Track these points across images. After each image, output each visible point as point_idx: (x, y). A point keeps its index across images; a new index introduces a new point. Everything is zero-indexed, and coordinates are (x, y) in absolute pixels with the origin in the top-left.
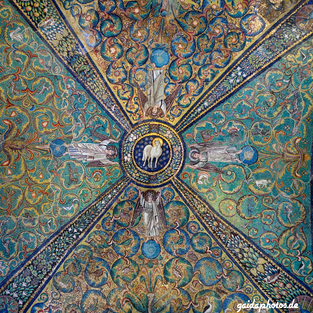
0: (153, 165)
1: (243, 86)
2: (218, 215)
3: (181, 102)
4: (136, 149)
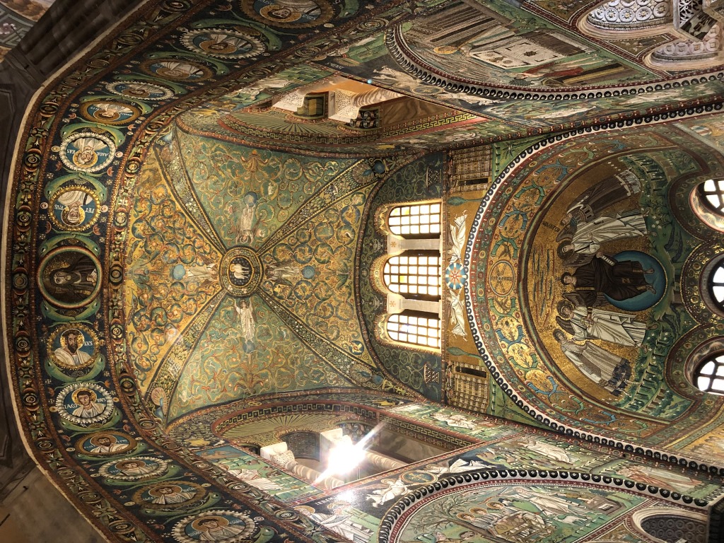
0: (247, 270)
1: (199, 201)
2: (286, 223)
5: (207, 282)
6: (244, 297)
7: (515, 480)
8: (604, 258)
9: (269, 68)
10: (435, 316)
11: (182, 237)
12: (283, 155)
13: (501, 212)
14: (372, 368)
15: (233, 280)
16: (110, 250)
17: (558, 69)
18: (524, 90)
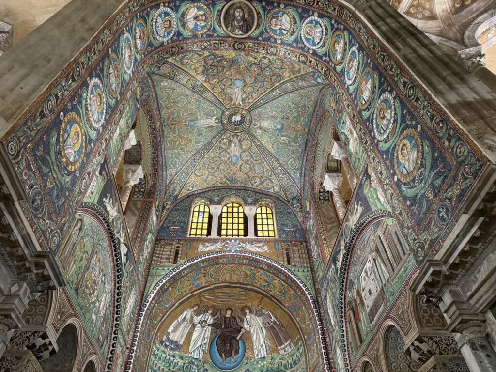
0: (237, 123)
1: (279, 97)
2: (264, 147)
3: (249, 101)
4: (229, 117)
5: (232, 100)
6: (222, 121)
7: (115, 283)
8: (241, 333)
9: (366, 142)
10: (209, 233)
12: (304, 146)
13: (270, 273)
14: (177, 196)
15: (232, 115)
16: (254, 43)
17: (360, 308)
18: (346, 288)
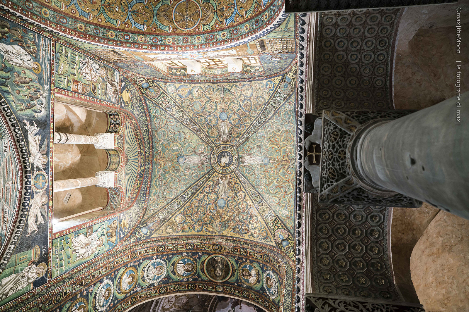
0: (224, 154)
1: (185, 191)
2: (194, 133)
3: (212, 183)
4: (232, 161)
11: (203, 201)
12: (154, 141)
16: (205, 250)
